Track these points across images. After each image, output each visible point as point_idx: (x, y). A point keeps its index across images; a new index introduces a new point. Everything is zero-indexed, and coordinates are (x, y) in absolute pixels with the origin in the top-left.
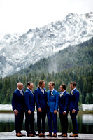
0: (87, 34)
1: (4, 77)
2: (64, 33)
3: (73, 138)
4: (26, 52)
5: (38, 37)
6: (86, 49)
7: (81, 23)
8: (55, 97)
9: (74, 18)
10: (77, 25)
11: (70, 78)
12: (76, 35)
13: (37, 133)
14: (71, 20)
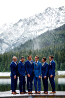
0: (60, 22)
1: (3, 53)
2: (44, 21)
3: (52, 94)
4: (18, 36)
5: (26, 25)
6: (60, 32)
7: (56, 14)
9: (51, 11)
10: (53, 15)
11: (49, 53)
13: (27, 91)
14: (49, 12)
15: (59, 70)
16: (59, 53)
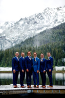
0: (58, 21)
1: (4, 49)
2: (43, 20)
3: (49, 88)
4: (18, 33)
5: (26, 24)
6: (57, 31)
7: (55, 14)
8: (38, 62)
9: (49, 11)
10: (51, 15)
11: (48, 49)
12: (51, 22)
14: (47, 12)
15: (56, 66)
16: (57, 50)
